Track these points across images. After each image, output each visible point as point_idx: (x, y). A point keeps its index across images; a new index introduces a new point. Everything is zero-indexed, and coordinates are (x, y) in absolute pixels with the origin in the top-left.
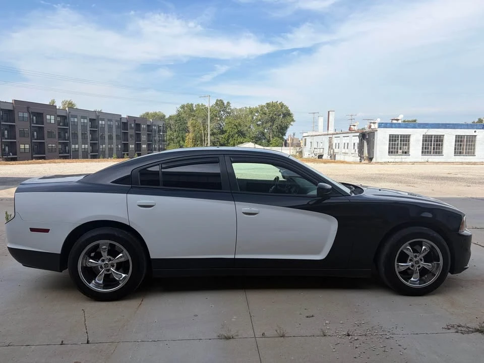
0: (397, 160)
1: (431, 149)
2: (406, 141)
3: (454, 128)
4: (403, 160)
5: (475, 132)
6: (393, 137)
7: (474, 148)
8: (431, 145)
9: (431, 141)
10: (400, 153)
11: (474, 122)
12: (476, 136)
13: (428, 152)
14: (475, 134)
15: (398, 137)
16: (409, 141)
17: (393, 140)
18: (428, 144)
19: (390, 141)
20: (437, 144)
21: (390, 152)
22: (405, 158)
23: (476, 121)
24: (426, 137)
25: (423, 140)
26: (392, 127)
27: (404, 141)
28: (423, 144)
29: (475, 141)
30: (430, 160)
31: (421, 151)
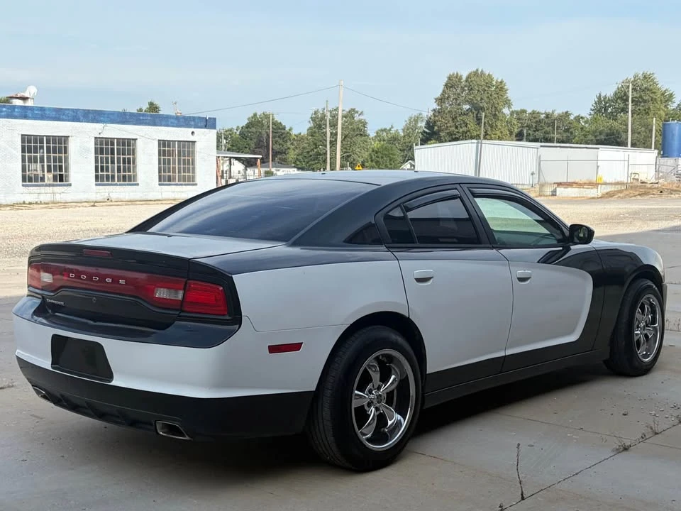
0: (44, 198)
1: (113, 171)
2: (60, 152)
3: (155, 124)
4: (58, 198)
5: (193, 133)
6: (29, 142)
7: (194, 169)
8: (113, 162)
9: (112, 153)
10: (49, 179)
11: (141, 110)
12: (195, 142)
13: (107, 176)
14: (192, 138)
15: (42, 142)
16: (66, 152)
17: (29, 148)
18: (107, 159)
19: (23, 151)
20: (124, 159)
21: (27, 179)
22: (60, 193)
23: (144, 108)
24: (101, 144)
25: (96, 149)
26: (26, 117)
27: (55, 152)
28: (96, 159)
29: (193, 152)
30: (114, 196)
31: (94, 174)
